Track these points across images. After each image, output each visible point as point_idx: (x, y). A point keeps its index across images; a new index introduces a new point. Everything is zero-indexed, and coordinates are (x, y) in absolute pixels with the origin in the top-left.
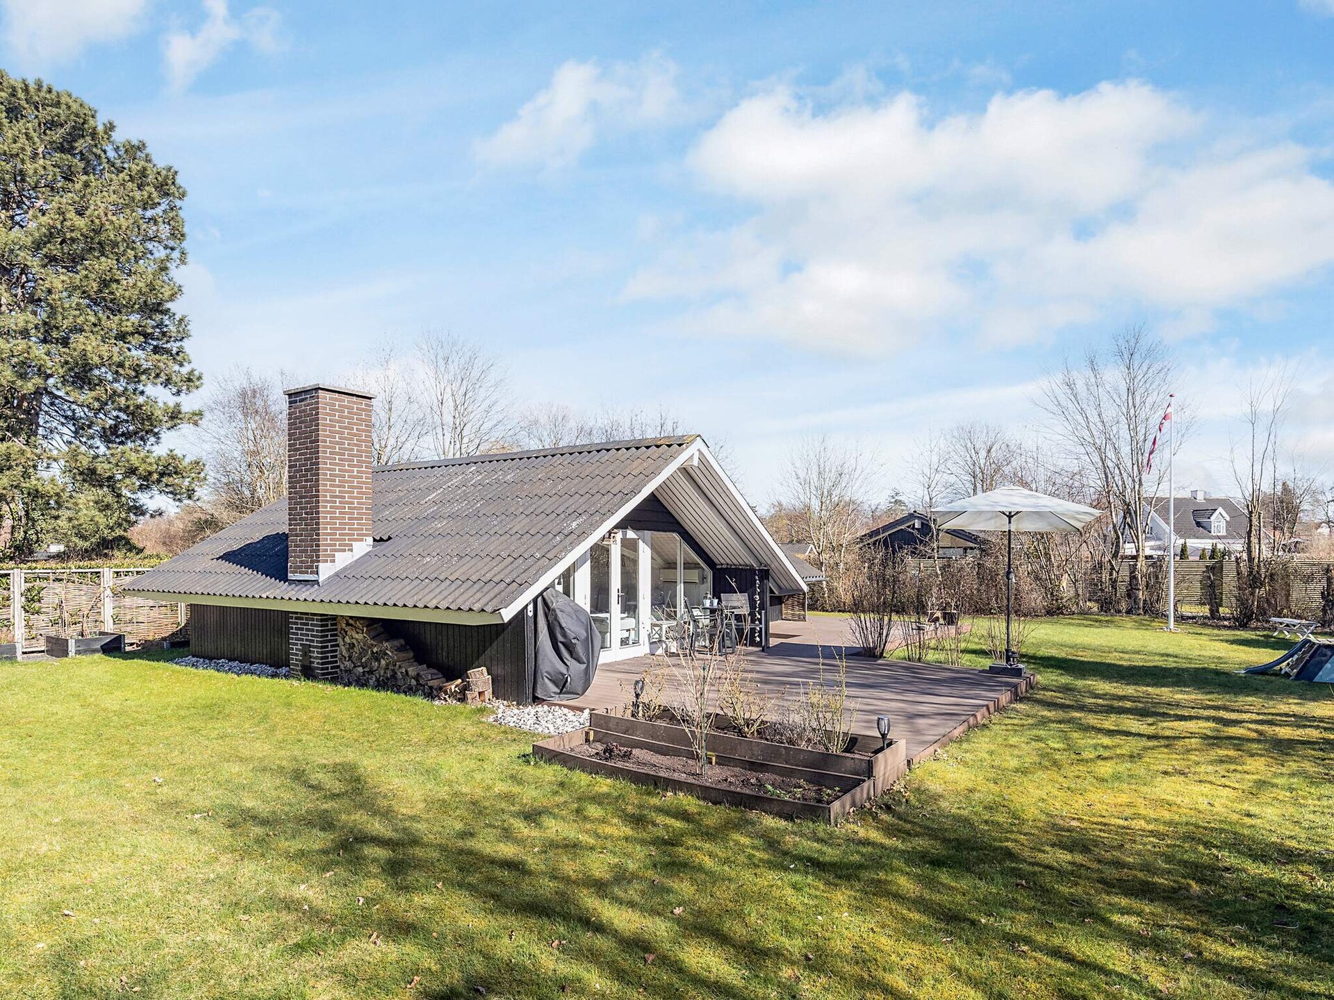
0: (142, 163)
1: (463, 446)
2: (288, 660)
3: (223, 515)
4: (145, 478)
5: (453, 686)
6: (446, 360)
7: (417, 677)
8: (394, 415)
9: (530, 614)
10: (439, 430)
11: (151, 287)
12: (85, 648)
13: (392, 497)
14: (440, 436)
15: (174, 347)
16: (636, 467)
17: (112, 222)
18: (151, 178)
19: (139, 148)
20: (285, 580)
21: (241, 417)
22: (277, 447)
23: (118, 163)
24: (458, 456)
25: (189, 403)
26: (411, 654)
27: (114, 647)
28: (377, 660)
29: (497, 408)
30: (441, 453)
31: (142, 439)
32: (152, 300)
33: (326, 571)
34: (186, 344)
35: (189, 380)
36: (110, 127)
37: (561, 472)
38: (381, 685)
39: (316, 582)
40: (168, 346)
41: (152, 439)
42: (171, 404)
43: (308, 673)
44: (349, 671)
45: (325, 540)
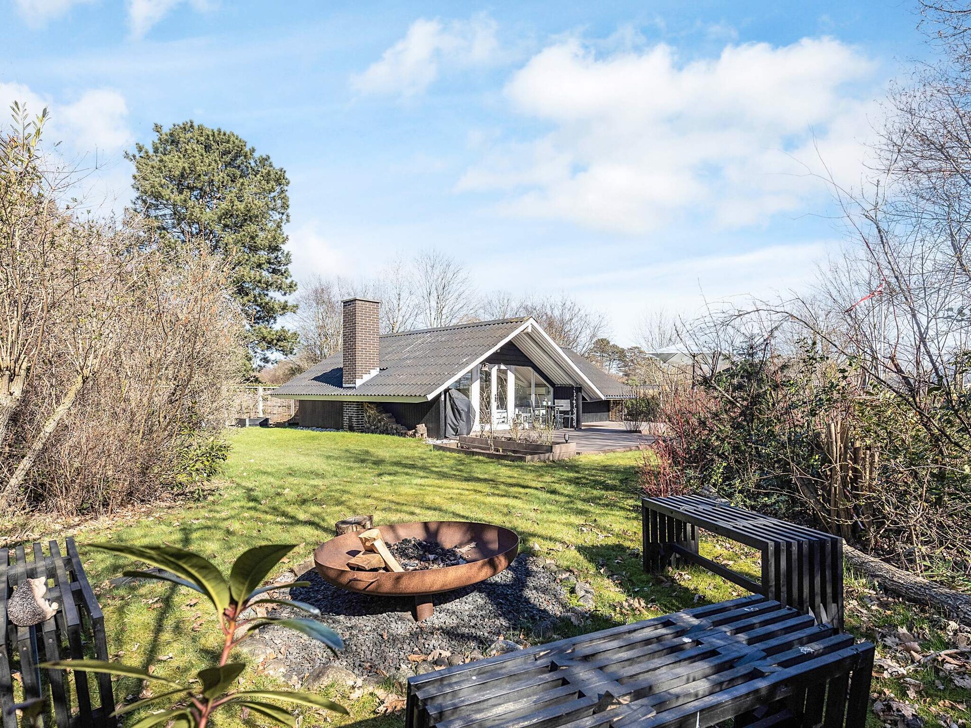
0: (268, 168)
1: (443, 321)
2: (343, 426)
3: (304, 364)
4: (269, 343)
5: (411, 432)
6: (433, 267)
7: (396, 429)
8: (401, 302)
9: (443, 399)
10: (428, 311)
11: (274, 238)
12: (253, 423)
13: (390, 349)
14: (429, 315)
15: (283, 268)
16: (499, 333)
17: (256, 205)
18: (272, 176)
19: (266, 160)
20: (342, 387)
21: (315, 305)
22: (336, 322)
23: (256, 169)
24: (439, 326)
25: (291, 299)
26: (394, 420)
27: (264, 424)
28: (380, 422)
29: (463, 296)
30: (429, 325)
31: (267, 321)
32: (274, 244)
33: (359, 382)
34: (289, 266)
35: (291, 287)
36: (253, 150)
37: (466, 336)
38: (382, 432)
39: (355, 387)
40: (280, 268)
41: (272, 321)
42: (283, 301)
43: (351, 429)
44: (368, 428)
45: (358, 368)
